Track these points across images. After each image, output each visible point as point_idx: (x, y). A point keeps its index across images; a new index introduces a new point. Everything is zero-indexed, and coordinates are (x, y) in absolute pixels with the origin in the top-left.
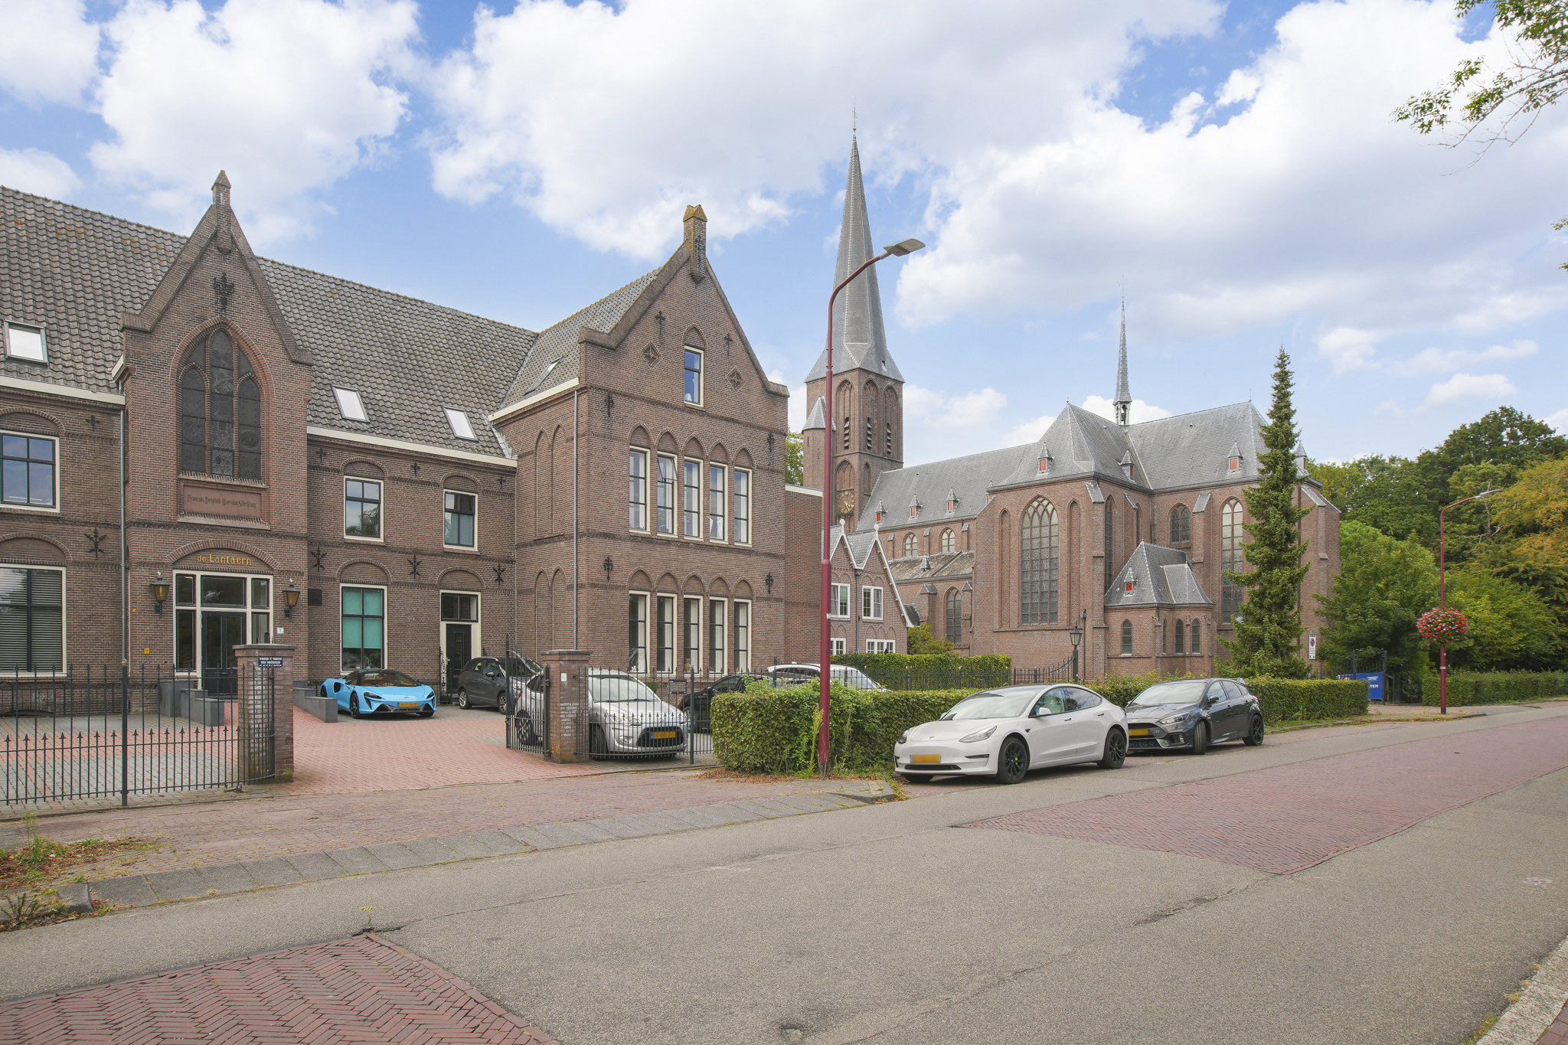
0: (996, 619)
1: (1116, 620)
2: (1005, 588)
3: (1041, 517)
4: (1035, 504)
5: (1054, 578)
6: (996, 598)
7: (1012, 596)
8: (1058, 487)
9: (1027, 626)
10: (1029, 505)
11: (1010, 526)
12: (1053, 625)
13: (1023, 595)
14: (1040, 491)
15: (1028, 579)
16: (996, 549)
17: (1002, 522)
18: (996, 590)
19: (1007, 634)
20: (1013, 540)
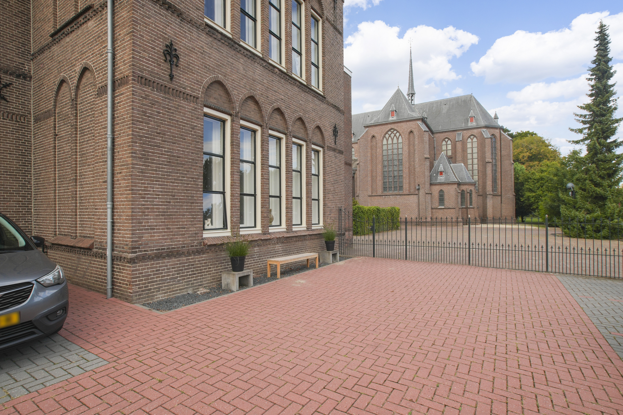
0: (370, 190)
1: (436, 190)
2: (374, 174)
3: (392, 139)
4: (390, 133)
5: (401, 169)
6: (370, 179)
7: (378, 178)
8: (402, 124)
9: (386, 193)
10: (387, 133)
11: (376, 144)
12: (401, 192)
13: (384, 177)
14: (392, 126)
15: (386, 169)
16: (369, 155)
17: (372, 142)
18: (369, 175)
19: (376, 197)
20: (378, 150)
